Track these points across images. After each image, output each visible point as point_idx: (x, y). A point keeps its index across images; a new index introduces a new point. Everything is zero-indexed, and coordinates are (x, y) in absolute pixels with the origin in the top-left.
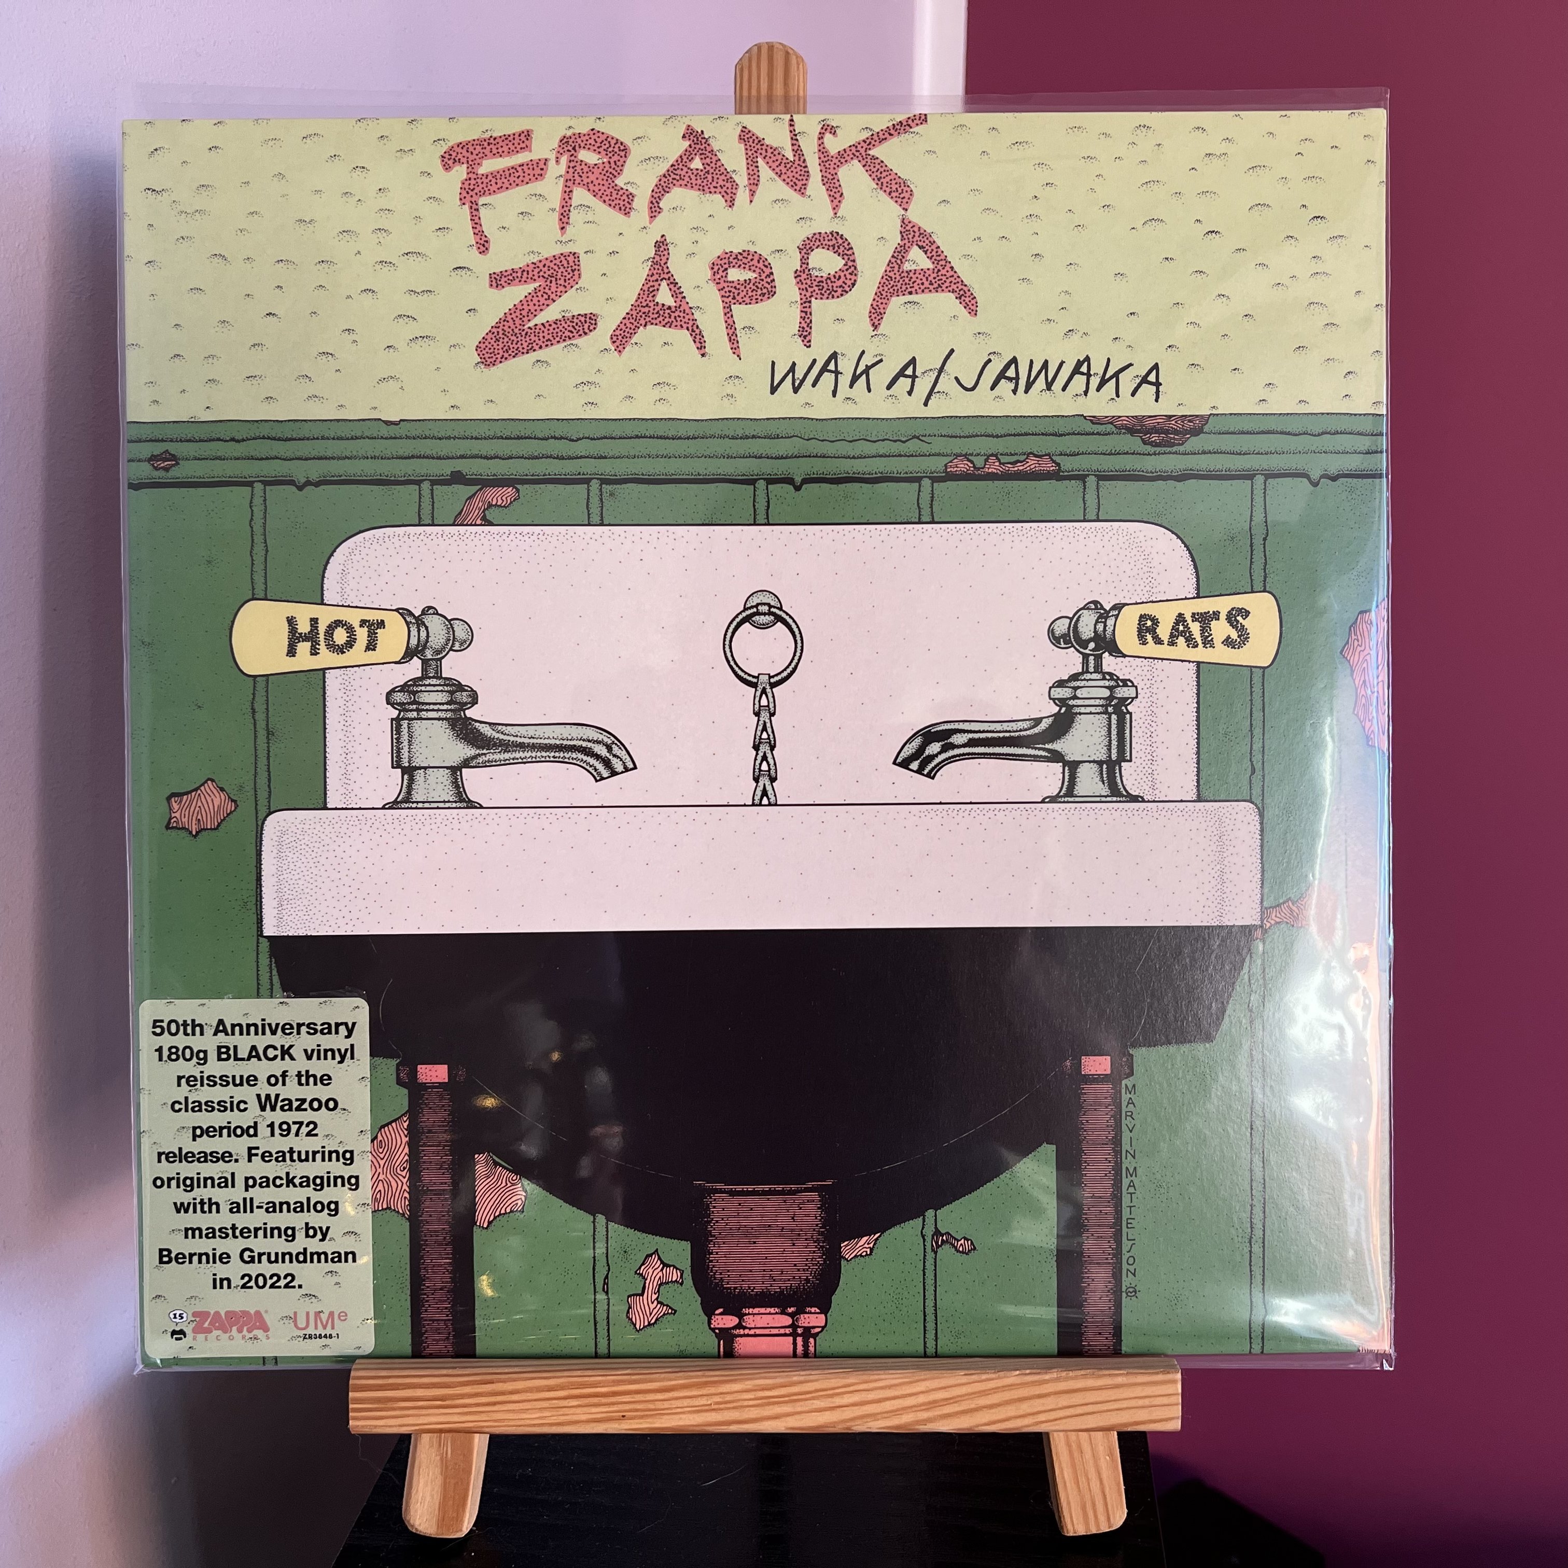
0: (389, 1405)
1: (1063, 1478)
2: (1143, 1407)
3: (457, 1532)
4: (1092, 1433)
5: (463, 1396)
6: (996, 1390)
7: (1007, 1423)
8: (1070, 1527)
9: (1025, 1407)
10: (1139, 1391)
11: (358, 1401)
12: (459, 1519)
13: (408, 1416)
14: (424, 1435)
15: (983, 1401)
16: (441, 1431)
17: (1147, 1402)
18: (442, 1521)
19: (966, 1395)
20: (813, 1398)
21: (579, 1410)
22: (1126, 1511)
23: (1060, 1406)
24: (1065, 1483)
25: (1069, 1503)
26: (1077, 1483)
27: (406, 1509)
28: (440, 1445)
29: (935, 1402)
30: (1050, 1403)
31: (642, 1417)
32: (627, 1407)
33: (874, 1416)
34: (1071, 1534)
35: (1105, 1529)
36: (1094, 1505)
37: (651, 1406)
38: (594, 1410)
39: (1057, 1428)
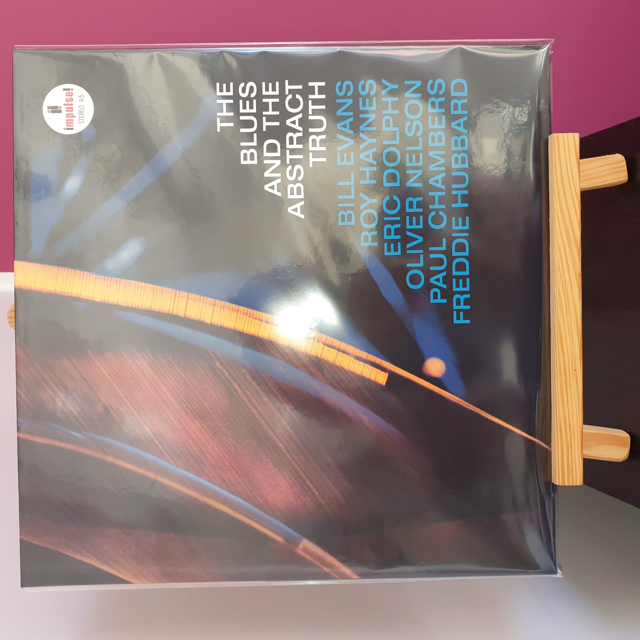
0: (570, 469)
1: (602, 182)
2: (569, 150)
3: (627, 439)
4: (580, 171)
5: (567, 438)
6: (562, 212)
7: (576, 207)
8: (624, 179)
9: (570, 200)
10: (562, 151)
11: (569, 482)
12: (622, 438)
13: (575, 460)
14: (584, 453)
15: (567, 219)
16: (582, 447)
17: (567, 148)
18: (623, 445)
19: (564, 225)
20: (567, 290)
21: (572, 389)
22: (617, 154)
23: (569, 185)
24: (605, 181)
25: (613, 179)
26: (604, 176)
27: (618, 460)
28: (589, 446)
29: (567, 238)
30: (567, 189)
31: (575, 363)
32: (571, 369)
33: (574, 264)
34: (627, 178)
35: (624, 163)
36: (614, 168)
37: (570, 359)
38: (572, 383)
39: (578, 186)
